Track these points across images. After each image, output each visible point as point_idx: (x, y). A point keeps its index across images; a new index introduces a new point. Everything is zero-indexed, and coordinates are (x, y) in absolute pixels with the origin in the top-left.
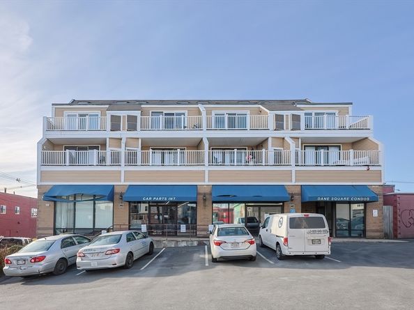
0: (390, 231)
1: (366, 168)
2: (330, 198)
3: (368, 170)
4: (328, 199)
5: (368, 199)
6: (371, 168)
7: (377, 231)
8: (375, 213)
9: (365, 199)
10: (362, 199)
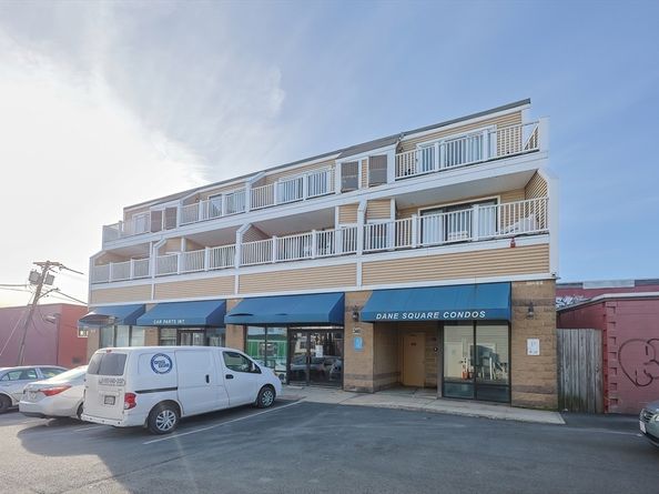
0: (590, 393)
1: (507, 243)
2: (401, 315)
3: (513, 246)
4: (395, 317)
5: (483, 315)
6: (520, 242)
7: (538, 390)
8: (534, 346)
9: (475, 315)
10: (467, 315)
